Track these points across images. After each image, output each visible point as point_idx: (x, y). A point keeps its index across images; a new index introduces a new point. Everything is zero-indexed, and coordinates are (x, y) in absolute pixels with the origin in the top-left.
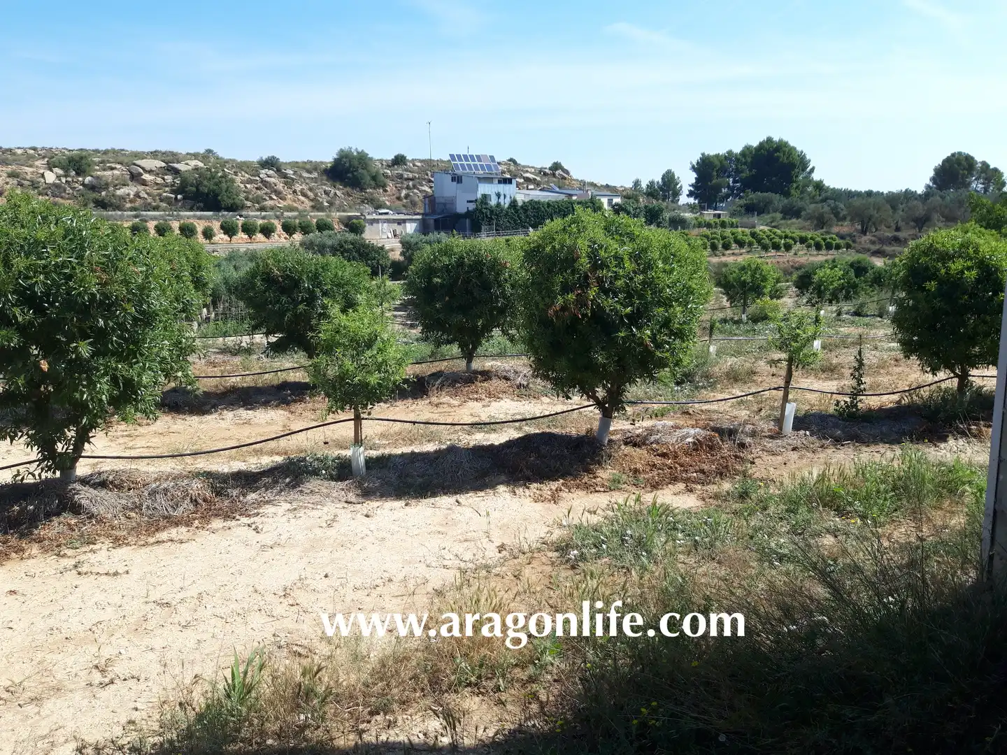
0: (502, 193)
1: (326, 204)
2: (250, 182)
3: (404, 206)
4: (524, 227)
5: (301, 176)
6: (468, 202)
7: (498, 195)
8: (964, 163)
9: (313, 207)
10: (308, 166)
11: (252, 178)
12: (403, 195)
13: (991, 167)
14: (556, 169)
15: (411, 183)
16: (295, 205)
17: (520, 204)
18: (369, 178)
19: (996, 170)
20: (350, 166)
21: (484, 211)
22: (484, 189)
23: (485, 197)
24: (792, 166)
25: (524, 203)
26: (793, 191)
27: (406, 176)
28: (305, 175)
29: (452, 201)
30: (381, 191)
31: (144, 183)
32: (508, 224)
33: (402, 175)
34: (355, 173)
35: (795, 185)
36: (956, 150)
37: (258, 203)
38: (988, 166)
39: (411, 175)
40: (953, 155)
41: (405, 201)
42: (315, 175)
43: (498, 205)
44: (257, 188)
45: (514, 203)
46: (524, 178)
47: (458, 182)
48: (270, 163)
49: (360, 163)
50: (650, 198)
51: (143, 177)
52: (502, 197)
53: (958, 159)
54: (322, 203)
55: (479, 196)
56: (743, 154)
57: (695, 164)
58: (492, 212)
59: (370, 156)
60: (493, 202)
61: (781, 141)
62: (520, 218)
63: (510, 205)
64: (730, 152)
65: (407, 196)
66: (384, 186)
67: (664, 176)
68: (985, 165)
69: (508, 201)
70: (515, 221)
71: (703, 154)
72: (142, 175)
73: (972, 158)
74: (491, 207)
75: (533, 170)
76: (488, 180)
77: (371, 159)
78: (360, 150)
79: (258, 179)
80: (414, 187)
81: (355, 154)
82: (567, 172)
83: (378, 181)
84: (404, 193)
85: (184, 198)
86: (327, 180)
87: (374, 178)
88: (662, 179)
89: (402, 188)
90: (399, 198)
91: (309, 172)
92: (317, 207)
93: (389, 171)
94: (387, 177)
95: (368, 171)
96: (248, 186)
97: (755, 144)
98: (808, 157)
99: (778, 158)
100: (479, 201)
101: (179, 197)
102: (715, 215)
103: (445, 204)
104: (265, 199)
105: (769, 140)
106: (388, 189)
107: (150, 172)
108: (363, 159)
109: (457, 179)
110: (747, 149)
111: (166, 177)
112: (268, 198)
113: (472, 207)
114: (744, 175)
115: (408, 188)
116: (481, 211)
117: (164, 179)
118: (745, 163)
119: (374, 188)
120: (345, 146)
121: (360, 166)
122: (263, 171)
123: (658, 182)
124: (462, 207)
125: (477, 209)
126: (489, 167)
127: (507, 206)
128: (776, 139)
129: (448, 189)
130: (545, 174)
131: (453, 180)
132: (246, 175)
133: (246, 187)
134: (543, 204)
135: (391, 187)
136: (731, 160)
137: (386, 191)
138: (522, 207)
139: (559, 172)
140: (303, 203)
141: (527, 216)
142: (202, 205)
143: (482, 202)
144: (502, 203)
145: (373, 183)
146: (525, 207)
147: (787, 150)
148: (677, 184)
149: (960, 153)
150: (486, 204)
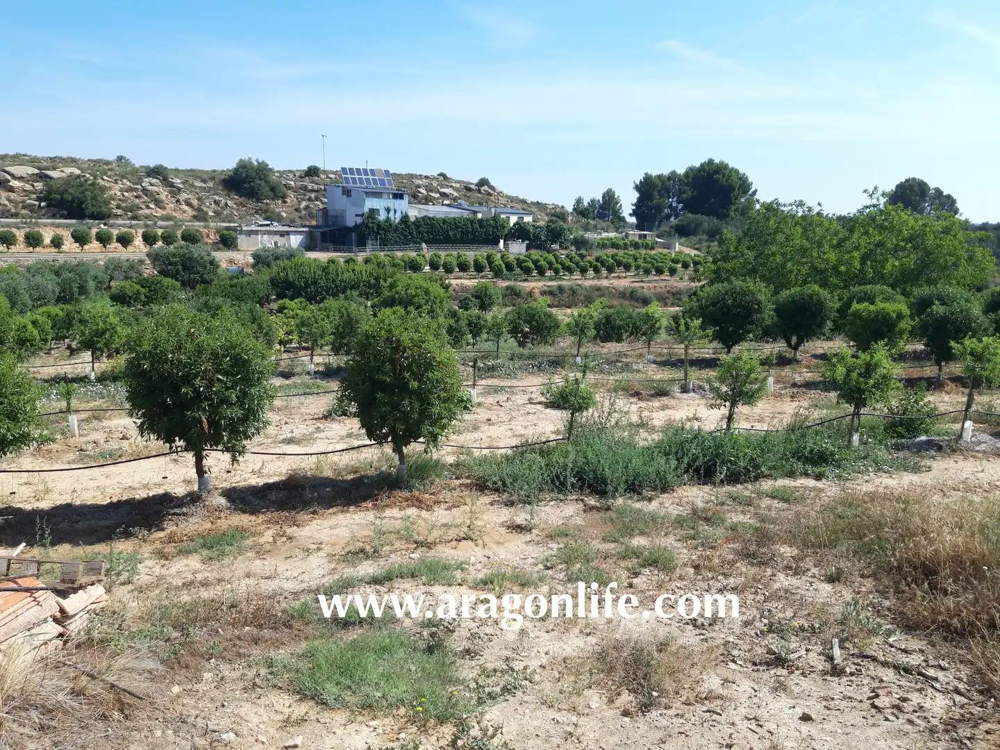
0: (392, 208)
1: (211, 214)
2: (130, 190)
3: (300, 217)
4: (416, 243)
5: (192, 185)
6: (356, 215)
7: (388, 210)
8: (916, 189)
9: (195, 217)
10: (204, 176)
11: (131, 185)
12: (302, 207)
13: (945, 194)
14: (483, 185)
15: (313, 196)
16: (175, 214)
17: (412, 219)
18: (267, 189)
19: (949, 197)
20: (247, 176)
21: (370, 225)
22: (370, 203)
23: (373, 212)
24: (731, 188)
25: (417, 218)
26: (732, 214)
27: (310, 188)
28: (198, 184)
29: (342, 215)
30: (280, 202)
31: (11, 190)
32: (398, 239)
33: (306, 186)
34: (252, 184)
35: (733, 208)
36: (911, 176)
37: (131, 212)
38: (941, 192)
39: (316, 187)
40: (907, 181)
41: (304, 212)
42: (211, 184)
43: (388, 219)
44: (136, 197)
45: (405, 219)
46: (440, 193)
47: (348, 196)
48: (157, 172)
49: (257, 174)
50: (580, 216)
51: (10, 184)
52: (392, 213)
53: (910, 185)
54: (207, 213)
55: (366, 210)
56: (687, 175)
57: (638, 183)
58: (379, 225)
59: (270, 167)
60: (382, 217)
61: (722, 163)
62: (411, 234)
63: (401, 220)
64: (674, 173)
65: (307, 207)
66: (283, 197)
67: (604, 194)
68: (938, 191)
69: (398, 216)
70: (405, 236)
71: (646, 174)
72: (9, 181)
73: (925, 184)
74: (380, 222)
75: (458, 185)
76: (377, 195)
77: (271, 170)
78: (261, 161)
79: (139, 187)
80: (317, 199)
81: (255, 163)
82: (493, 189)
83: (277, 192)
84: (304, 204)
85: (48, 206)
86: (222, 190)
87: (273, 189)
88: (603, 197)
89: (303, 200)
90: (296, 210)
91: (204, 181)
92: (200, 216)
93: (293, 183)
94: (290, 188)
95: (267, 182)
96: (126, 194)
97: (697, 165)
98: (750, 180)
99: (718, 180)
100: (367, 215)
101: (43, 204)
102: (640, 236)
103: (336, 217)
104: (141, 208)
105: (711, 162)
106: (287, 200)
107: (20, 179)
108: (262, 170)
109: (347, 192)
110: (691, 170)
111: (35, 184)
112: (144, 207)
113: (359, 220)
114: (684, 196)
115: (310, 199)
116: (367, 226)
117: (33, 186)
118: (687, 185)
119: (273, 199)
120: (245, 157)
121: (257, 176)
122: (147, 180)
123: (599, 201)
124: (351, 221)
125: (363, 223)
126: (382, 182)
127: (397, 221)
128: (717, 161)
129: (340, 203)
130: (469, 189)
131: (344, 193)
132: (128, 183)
133: (123, 195)
134: (438, 220)
135: (291, 198)
136: (674, 181)
137: (285, 202)
138: (414, 223)
139: (486, 188)
140: (184, 212)
141: (419, 232)
142: (65, 212)
143: (369, 217)
144: (392, 219)
145: (270, 194)
146: (417, 223)
147: (727, 172)
148: (617, 203)
149: (914, 179)
150: (375, 218)
